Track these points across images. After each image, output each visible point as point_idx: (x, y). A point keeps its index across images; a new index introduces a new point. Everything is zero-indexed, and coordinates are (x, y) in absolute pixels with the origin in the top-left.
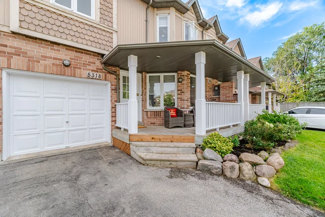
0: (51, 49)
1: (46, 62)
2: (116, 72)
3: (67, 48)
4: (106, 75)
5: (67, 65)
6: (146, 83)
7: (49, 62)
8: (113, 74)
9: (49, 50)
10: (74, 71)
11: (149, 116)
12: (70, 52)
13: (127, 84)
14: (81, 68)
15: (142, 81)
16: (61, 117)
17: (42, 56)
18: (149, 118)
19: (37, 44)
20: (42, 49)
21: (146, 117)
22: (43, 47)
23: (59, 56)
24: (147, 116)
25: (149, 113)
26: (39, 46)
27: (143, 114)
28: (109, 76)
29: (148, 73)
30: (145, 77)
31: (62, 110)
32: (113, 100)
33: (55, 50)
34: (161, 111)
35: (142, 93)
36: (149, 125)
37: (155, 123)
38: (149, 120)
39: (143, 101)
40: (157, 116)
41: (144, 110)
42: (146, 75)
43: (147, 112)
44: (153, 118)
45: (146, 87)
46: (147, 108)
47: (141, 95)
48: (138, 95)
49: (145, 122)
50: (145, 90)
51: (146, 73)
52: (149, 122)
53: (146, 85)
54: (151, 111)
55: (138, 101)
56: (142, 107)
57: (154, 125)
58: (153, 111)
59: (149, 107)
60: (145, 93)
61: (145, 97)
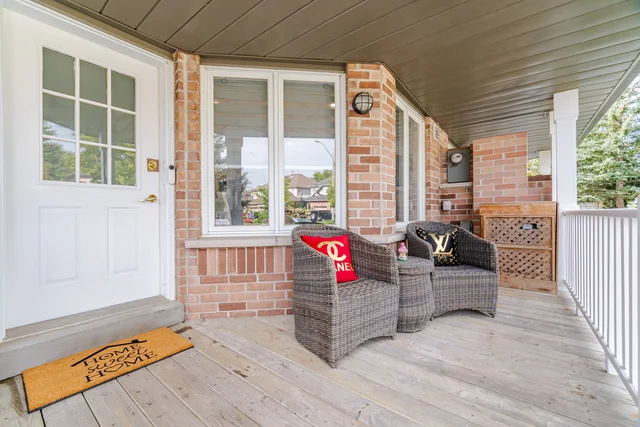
6: (196, 108)
11: (213, 270)
13: (76, 98)
15: (177, 96)
18: (212, 280)
21: (198, 278)
24: (203, 269)
25: (212, 259)
27: (180, 262)
29: (205, 58)
34: (272, 247)
35: (178, 156)
36: (212, 317)
37: (242, 306)
38: (211, 290)
39: (179, 195)
40: (251, 270)
41: (189, 244)
42: (198, 69)
43: (203, 250)
44: (233, 280)
45: (198, 127)
46: (204, 232)
47: (171, 167)
48: (154, 166)
49: (193, 300)
50: (194, 144)
51: (198, 58)
52: (212, 299)
53: (198, 119)
54: (222, 250)
55: (153, 196)
56: (178, 225)
57: (236, 316)
58: (234, 248)
59: (212, 228)
60: (190, 158)
61: (193, 175)
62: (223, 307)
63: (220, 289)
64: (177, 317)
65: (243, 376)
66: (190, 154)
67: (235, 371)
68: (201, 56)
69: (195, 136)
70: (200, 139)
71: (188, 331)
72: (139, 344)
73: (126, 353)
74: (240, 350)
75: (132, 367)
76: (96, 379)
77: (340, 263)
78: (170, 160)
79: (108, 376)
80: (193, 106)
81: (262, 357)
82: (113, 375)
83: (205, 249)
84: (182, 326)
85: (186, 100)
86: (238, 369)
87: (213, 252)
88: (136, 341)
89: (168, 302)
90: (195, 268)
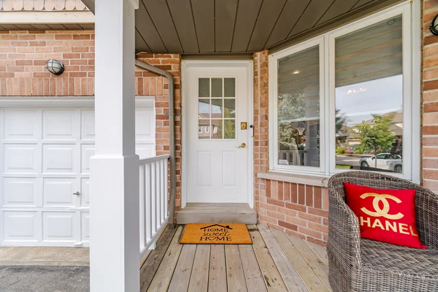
0: (32, 44)
1: (25, 74)
2: (169, 68)
3: (59, 33)
4: (140, 80)
5: (57, 71)
6: (266, 85)
7: (28, 72)
8: (159, 75)
9: (28, 47)
10: (72, 81)
11: (274, 196)
12: (64, 41)
13: (210, 98)
14: (84, 75)
15: (255, 81)
16: (69, 182)
17: (18, 63)
18: (274, 202)
19: (10, 41)
20: (16, 48)
21: (265, 198)
22: (19, 44)
23: (44, 56)
24: (268, 193)
25: (274, 188)
26: (12, 44)
27: (256, 186)
28: (149, 81)
29: (272, 49)
30: (266, 64)
31: (71, 169)
32: (162, 146)
33: (37, 45)
34: (320, 187)
35: (255, 119)
36: (274, 227)
37: (295, 228)
38: (274, 209)
39: (256, 144)
40: (302, 202)
41: (260, 175)
42: (267, 59)
43: (268, 180)
44: (288, 206)
45: (267, 98)
46: (271, 168)
47: (251, 126)
48: (244, 126)
49: (263, 212)
50: (264, 109)
51: (266, 51)
52: (274, 215)
53: (266, 92)
54: (280, 182)
55: (244, 144)
56: (256, 162)
57: (290, 234)
58: (289, 183)
59: (276, 165)
60: (261, 119)
61: (263, 130)
62: (281, 223)
63: (279, 210)
64: (253, 220)
65: (268, 284)
66: (262, 117)
67: (265, 277)
68: (269, 49)
69: (265, 104)
70: (268, 106)
71: (256, 232)
72: (228, 230)
73: (221, 232)
74: (278, 262)
75: (219, 241)
76: (204, 241)
77: (391, 221)
78: (251, 122)
79: (208, 241)
80: (263, 84)
81: (290, 277)
82: (210, 242)
83: (270, 180)
84: (255, 227)
85: (259, 83)
86: (268, 276)
87: (274, 182)
88: (228, 227)
89: (249, 209)
90: (264, 191)
